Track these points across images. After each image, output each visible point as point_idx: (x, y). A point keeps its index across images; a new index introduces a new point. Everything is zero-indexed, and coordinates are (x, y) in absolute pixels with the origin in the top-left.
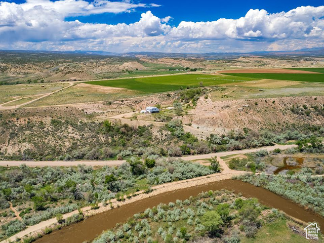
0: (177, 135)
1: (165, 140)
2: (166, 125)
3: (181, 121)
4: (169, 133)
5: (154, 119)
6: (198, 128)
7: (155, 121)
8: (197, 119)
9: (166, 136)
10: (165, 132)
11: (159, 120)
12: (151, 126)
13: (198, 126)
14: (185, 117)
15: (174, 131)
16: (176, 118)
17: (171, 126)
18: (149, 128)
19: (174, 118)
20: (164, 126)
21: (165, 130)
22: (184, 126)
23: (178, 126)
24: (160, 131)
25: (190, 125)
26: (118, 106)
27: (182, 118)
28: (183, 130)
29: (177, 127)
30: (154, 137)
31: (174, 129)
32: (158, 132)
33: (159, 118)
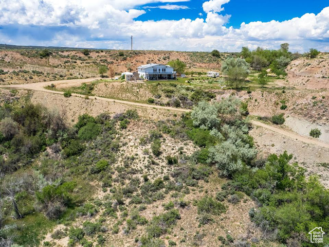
0: (223, 166)
1: (159, 184)
2: (185, 117)
3: (245, 107)
4: (191, 149)
5: (150, 96)
6: (315, 134)
7: (152, 102)
8: (303, 101)
9: (171, 162)
10: (170, 147)
11: (166, 100)
12: (127, 119)
13: (314, 127)
14: (257, 94)
15: (213, 141)
16: (227, 96)
17: (204, 121)
18: (118, 126)
19: (218, 97)
20: (179, 119)
21: (175, 135)
22: (255, 123)
23: (231, 124)
24: (156, 137)
25: (278, 121)
26: (66, 62)
27: (247, 96)
28: (249, 143)
29: (226, 127)
30: (120, 164)
31: (213, 132)
32: (143, 142)
33: (169, 93)
